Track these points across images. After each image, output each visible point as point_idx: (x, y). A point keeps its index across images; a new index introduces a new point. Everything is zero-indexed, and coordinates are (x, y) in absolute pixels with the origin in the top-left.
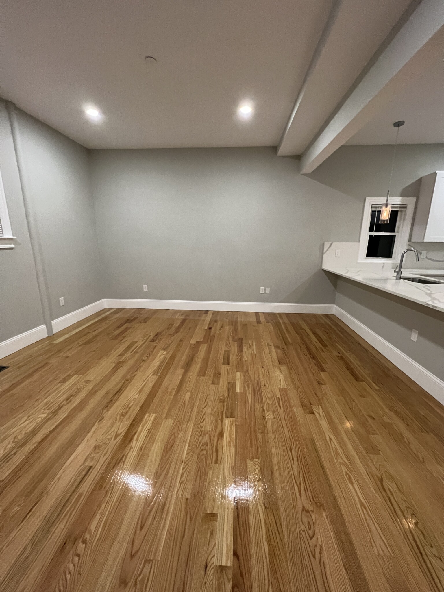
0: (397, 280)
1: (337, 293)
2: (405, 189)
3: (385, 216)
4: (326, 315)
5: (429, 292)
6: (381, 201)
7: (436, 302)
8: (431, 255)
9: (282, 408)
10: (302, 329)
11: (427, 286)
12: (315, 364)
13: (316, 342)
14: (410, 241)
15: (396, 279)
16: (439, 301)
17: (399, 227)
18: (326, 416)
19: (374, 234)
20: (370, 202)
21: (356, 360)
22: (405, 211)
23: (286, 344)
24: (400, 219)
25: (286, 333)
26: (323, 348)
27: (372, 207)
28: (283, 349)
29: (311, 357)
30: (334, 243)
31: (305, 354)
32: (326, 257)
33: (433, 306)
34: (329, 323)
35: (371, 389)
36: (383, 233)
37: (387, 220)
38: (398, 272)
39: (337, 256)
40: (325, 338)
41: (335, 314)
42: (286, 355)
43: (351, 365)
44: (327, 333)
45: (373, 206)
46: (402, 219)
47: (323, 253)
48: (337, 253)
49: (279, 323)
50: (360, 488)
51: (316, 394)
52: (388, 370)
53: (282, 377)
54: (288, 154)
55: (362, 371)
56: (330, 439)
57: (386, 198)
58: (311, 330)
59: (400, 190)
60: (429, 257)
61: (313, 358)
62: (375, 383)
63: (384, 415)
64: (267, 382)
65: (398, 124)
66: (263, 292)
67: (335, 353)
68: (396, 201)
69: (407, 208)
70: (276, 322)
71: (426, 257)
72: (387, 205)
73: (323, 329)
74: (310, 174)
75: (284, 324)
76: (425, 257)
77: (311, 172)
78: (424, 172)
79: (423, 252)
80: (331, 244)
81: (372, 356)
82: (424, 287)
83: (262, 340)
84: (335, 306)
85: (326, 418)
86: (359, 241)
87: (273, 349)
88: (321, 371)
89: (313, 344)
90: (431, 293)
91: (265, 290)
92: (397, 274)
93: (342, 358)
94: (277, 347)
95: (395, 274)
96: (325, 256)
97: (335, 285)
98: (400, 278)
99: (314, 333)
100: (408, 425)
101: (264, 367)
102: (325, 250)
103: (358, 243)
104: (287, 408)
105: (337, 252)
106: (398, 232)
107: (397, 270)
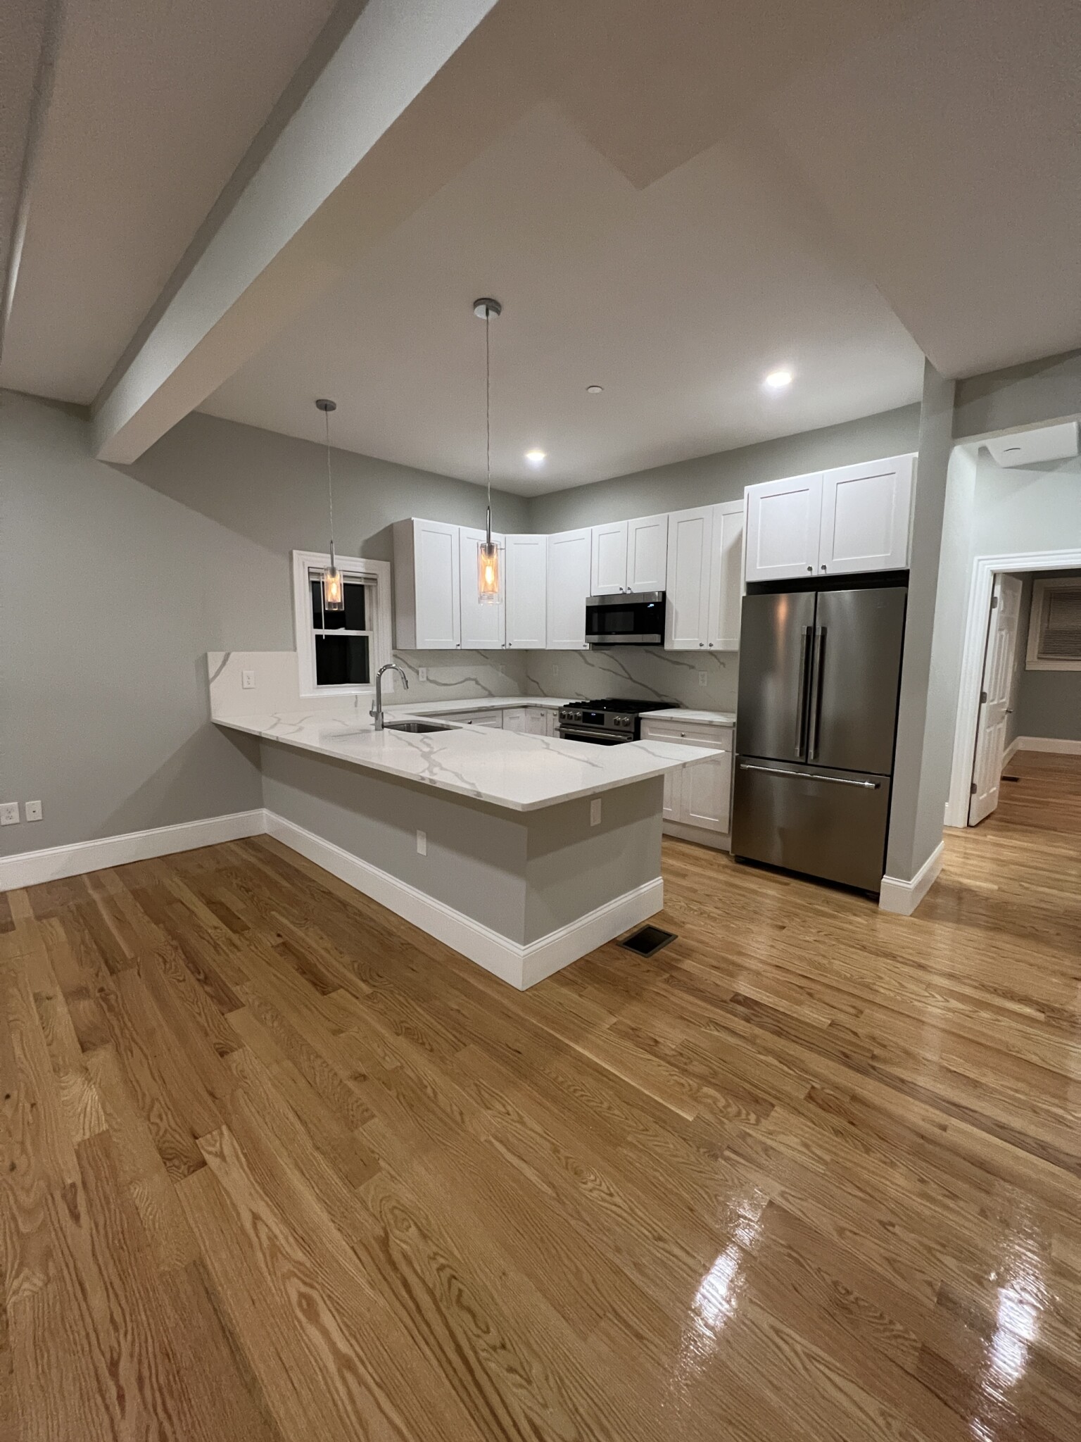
0: (378, 732)
1: (264, 778)
2: (367, 542)
3: (334, 593)
4: (247, 842)
5: (426, 749)
6: (320, 560)
7: (436, 770)
8: (435, 673)
9: (84, 1218)
10: (173, 901)
11: (427, 737)
12: (212, 997)
13: (216, 928)
14: (394, 647)
15: (376, 730)
16: (442, 768)
17: (370, 620)
18: (242, 1149)
19: (325, 632)
20: (304, 562)
21: (322, 938)
22: (376, 586)
23: (112, 972)
24: (371, 604)
25: (115, 932)
26: (235, 938)
27: (309, 573)
28: (101, 990)
29: (199, 980)
30: (233, 654)
31: (181, 978)
32: (217, 690)
33: (431, 780)
34: (253, 860)
35: (354, 1000)
36: (341, 632)
37: (339, 603)
38: (377, 714)
39: (246, 685)
40: (241, 906)
41: (267, 832)
42: (111, 1009)
43: (309, 957)
44: (248, 891)
45: (311, 570)
46: (374, 604)
47: (207, 682)
48: (245, 679)
49: (92, 903)
50: (335, 1313)
51: (212, 1095)
52: (390, 934)
53: (91, 1096)
54: (42, 394)
55: (336, 963)
56: (256, 1217)
57: (329, 556)
58: (200, 895)
59: (359, 543)
60: (431, 678)
61: (206, 981)
62: (364, 981)
63: (386, 1055)
64: (24, 1151)
65: (325, 406)
66: (16, 819)
67: (270, 940)
68: (356, 566)
69: (379, 581)
70: (78, 907)
71: (428, 679)
72: (333, 572)
73: (235, 882)
74: (128, 466)
75: (110, 901)
76: (425, 679)
77: (133, 461)
78: (393, 515)
79: (420, 670)
80: (228, 656)
81: (355, 914)
82: (422, 741)
83: (14, 991)
84: (265, 811)
85: (241, 1156)
86: (295, 650)
87: (61, 1008)
88: (230, 1011)
89: (207, 938)
90: (431, 753)
91: (22, 810)
92: (376, 719)
93: (286, 948)
94: (76, 994)
95: (373, 720)
96: (212, 686)
97: (257, 763)
98: (383, 727)
99: (212, 904)
100: (432, 1050)
101: (14, 1094)
102: (211, 674)
103: (292, 653)
104: (108, 1203)
105: (244, 676)
106: (371, 629)
107: (375, 710)
